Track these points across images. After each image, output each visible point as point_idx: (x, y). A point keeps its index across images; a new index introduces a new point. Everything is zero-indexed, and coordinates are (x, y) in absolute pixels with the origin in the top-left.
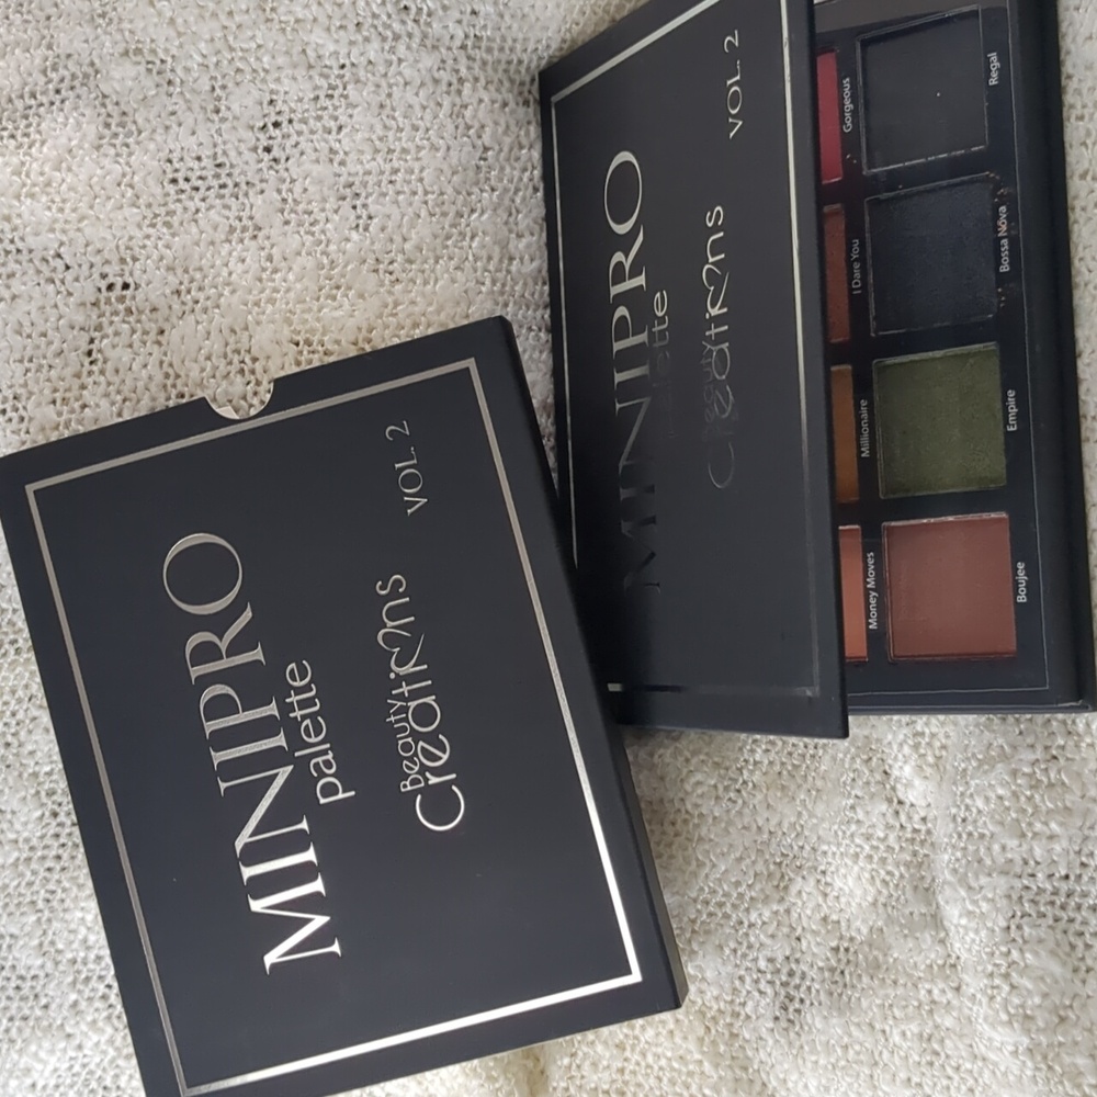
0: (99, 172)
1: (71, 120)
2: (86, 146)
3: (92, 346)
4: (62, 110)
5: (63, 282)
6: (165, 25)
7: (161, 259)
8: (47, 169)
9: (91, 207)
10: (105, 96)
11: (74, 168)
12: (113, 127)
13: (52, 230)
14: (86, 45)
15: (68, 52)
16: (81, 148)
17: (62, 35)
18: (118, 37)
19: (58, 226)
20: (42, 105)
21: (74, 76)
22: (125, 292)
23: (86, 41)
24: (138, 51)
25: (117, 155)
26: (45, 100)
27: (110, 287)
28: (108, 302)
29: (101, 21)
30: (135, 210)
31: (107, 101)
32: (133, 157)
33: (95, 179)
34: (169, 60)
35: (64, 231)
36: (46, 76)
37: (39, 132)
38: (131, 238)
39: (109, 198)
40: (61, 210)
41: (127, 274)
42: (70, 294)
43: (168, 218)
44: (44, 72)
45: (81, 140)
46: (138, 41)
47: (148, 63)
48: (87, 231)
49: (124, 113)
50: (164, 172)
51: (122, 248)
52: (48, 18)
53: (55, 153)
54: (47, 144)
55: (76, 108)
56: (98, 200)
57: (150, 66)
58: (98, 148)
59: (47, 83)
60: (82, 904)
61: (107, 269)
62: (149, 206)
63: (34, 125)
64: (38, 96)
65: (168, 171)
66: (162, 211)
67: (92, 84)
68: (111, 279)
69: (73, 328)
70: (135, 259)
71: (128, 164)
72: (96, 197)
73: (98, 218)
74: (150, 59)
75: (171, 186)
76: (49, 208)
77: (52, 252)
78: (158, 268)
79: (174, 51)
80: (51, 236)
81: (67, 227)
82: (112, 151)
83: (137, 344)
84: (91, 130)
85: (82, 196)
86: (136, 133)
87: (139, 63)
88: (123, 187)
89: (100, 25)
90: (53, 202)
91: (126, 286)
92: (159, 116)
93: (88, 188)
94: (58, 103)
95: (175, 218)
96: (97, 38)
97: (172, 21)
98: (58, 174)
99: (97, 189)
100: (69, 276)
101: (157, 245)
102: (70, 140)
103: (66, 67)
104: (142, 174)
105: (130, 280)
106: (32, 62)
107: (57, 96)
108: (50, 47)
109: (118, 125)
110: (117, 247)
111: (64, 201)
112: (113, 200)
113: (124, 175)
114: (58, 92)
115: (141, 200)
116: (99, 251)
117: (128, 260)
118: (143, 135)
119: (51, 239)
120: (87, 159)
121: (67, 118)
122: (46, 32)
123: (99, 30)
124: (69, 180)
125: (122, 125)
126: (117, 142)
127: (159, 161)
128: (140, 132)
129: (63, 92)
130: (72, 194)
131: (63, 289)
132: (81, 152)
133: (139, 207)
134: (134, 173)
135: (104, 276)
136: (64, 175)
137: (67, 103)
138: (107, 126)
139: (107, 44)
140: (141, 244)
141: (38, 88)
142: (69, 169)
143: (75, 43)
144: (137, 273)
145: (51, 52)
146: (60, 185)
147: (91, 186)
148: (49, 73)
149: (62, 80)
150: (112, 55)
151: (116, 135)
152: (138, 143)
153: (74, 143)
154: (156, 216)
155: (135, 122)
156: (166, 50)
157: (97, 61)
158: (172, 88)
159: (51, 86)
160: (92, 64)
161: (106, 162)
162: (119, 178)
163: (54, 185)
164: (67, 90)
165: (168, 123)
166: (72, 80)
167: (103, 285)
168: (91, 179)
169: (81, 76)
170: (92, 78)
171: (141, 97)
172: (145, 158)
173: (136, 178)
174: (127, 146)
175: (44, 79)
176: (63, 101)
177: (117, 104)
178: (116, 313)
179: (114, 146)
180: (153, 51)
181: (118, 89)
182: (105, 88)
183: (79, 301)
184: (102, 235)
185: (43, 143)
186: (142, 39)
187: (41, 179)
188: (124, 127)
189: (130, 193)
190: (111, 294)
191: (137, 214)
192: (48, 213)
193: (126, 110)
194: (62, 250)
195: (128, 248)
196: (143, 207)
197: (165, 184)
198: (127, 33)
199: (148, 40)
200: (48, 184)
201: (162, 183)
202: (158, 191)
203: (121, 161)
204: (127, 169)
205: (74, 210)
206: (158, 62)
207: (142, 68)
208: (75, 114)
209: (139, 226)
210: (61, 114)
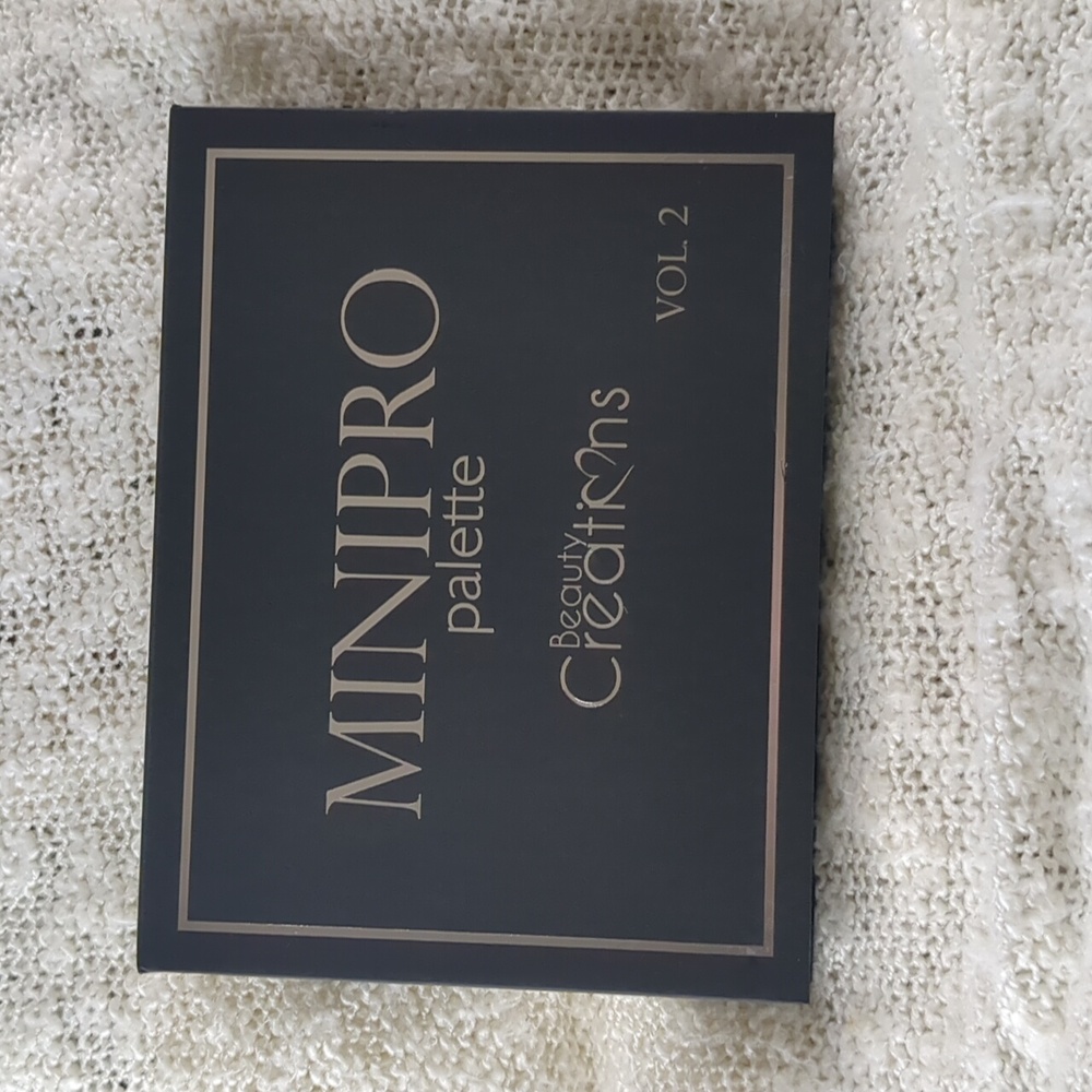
0: (72, 195)
1: (46, 134)
2: (60, 164)
3: (55, 404)
4: (38, 122)
5: (25, 325)
6: (150, 21)
7: (140, 300)
8: (14, 191)
9: (61, 237)
10: (86, 106)
11: (44, 191)
12: (93, 142)
13: (15, 263)
14: (65, 44)
15: (47, 53)
16: (55, 166)
17: (41, 32)
18: (99, 35)
19: (23, 259)
20: (17, 115)
21: (53, 82)
22: (96, 340)
23: (66, 40)
24: (122, 52)
25: (97, 175)
26: (20, 109)
27: (80, 334)
28: (76, 350)
29: (81, 16)
30: (111, 241)
31: (89, 111)
32: (113, 178)
33: (66, 204)
34: (157, 63)
35: (28, 265)
36: (24, 82)
37: (11, 148)
38: (105, 275)
39: (81, 227)
40: (26, 240)
41: (99, 318)
42: (33, 340)
43: (151, 252)
44: (21, 78)
45: (56, 157)
46: (122, 40)
47: (134, 65)
48: (56, 265)
49: (107, 126)
50: (149, 197)
51: (95, 286)
52: (28, 14)
53: (24, 172)
54: (17, 162)
55: (54, 120)
56: (68, 229)
57: (136, 70)
58: (74, 166)
59: (24, 90)
60: (16, 1077)
61: (74, 312)
62: (128, 237)
63: (6, 139)
64: (13, 106)
65: (153, 195)
66: (143, 243)
67: (71, 92)
68: (81, 324)
69: (35, 381)
70: (108, 300)
71: (107, 186)
72: (67, 225)
73: (68, 251)
74: (135, 61)
75: (156, 213)
76: (13, 238)
77: (14, 290)
78: (135, 312)
79: (162, 52)
80: (13, 270)
81: (33, 259)
82: (90, 171)
83: (106, 403)
84: (67, 145)
85: (51, 223)
86: (118, 150)
87: (123, 66)
88: (99, 214)
89: (80, 21)
90: (18, 230)
91: (97, 333)
92: (146, 130)
93: (58, 214)
94: (33, 114)
95: (158, 252)
96: (77, 35)
97: (158, 15)
98: (25, 197)
99: (68, 215)
100: (34, 319)
101: (135, 284)
102: (44, 157)
103: (45, 72)
104: (122, 198)
105: (102, 326)
106: (10, 64)
107: (34, 105)
108: (28, 48)
109: (99, 140)
110: (89, 286)
111: (30, 229)
112: (85, 229)
113: (101, 198)
114: (34, 101)
115: (119, 230)
116: (68, 290)
117: (101, 301)
118: (126, 152)
119: (13, 274)
120: (59, 179)
121: (42, 131)
122: (25, 30)
123: (79, 26)
124: (36, 205)
125: (104, 140)
126: (96, 159)
127: (143, 182)
128: (123, 148)
129: (40, 100)
130: (41, 221)
131: (25, 334)
132: (54, 171)
133: (116, 239)
134: (113, 197)
135: (73, 320)
136: (32, 198)
137: (44, 113)
138: (87, 141)
139: (88, 43)
140: (116, 282)
141: (14, 96)
142: (39, 192)
143: (54, 43)
144: (110, 317)
145: (29, 54)
146: (27, 210)
147: (62, 212)
148: (26, 79)
149: (39, 87)
150: (93, 56)
151: (96, 152)
152: (120, 162)
153: (47, 160)
154: (136, 249)
155: (118, 137)
156: (153, 51)
157: (77, 64)
158: (160, 97)
159: (27, 93)
160: (72, 68)
161: (80, 183)
162: (95, 203)
163: (20, 210)
164: (44, 99)
165: (155, 138)
166: (51, 87)
167: (71, 330)
168: (63, 201)
169: (60, 82)
170: (71, 84)
171: (125, 106)
172: (127, 179)
173: (115, 203)
174: (107, 164)
175: (21, 85)
176: (39, 112)
177: (99, 115)
178: (84, 365)
179: (92, 164)
180: (138, 52)
181: (101, 98)
182: (86, 96)
183: (42, 349)
184: (72, 270)
185: (13, 159)
186: (126, 38)
187: (7, 202)
188: (105, 143)
189: (106, 220)
190: (79, 341)
191: (113, 245)
192: (10, 243)
193: (109, 122)
194: (26, 287)
195: (102, 286)
196: (121, 238)
197: (148, 211)
198: (109, 30)
199: (133, 38)
200: (14, 210)
201: (144, 209)
202: (139, 219)
203: (100, 182)
204: (106, 192)
205: (41, 240)
206: (145, 65)
207: (126, 72)
208: (51, 127)
209: (116, 262)
210: (37, 125)
